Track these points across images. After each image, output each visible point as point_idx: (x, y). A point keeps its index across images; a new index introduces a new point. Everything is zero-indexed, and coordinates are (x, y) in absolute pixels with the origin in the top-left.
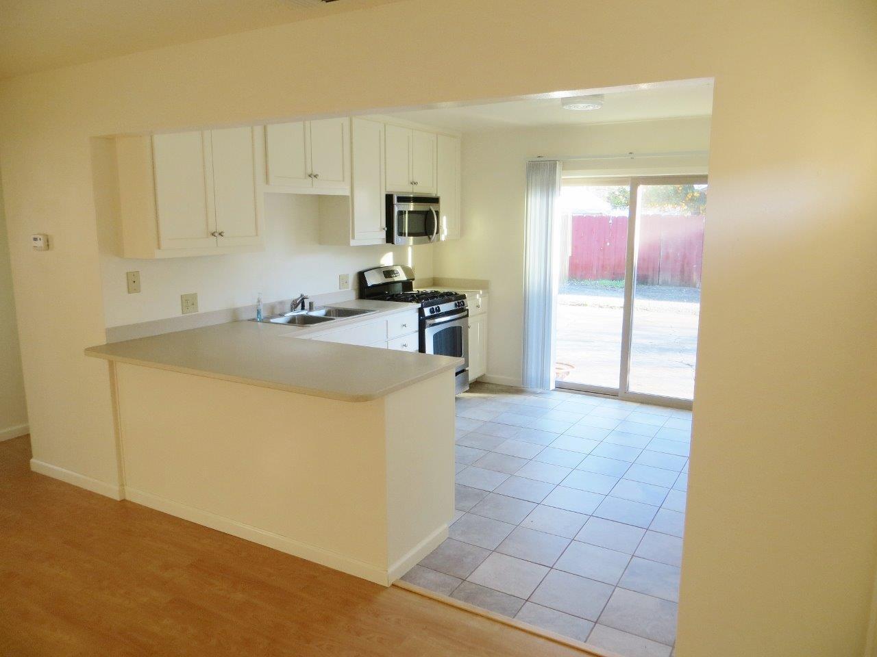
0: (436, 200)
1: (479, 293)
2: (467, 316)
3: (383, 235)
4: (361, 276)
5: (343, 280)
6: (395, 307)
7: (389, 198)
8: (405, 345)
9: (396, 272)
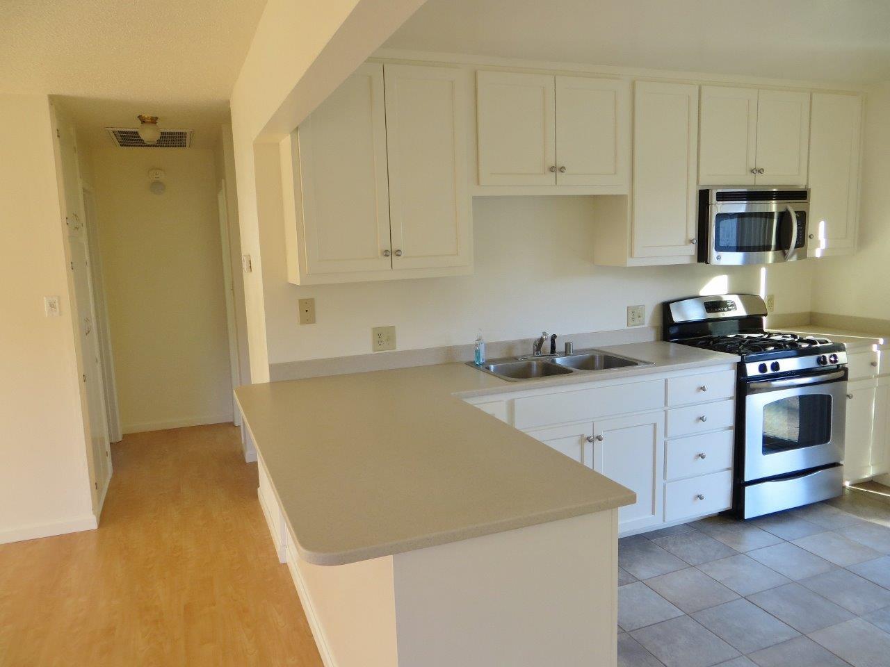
0: (802, 195)
1: (877, 342)
2: (845, 378)
3: (692, 250)
4: (665, 308)
5: (634, 314)
6: (703, 357)
7: (704, 196)
8: (702, 419)
9: (729, 304)
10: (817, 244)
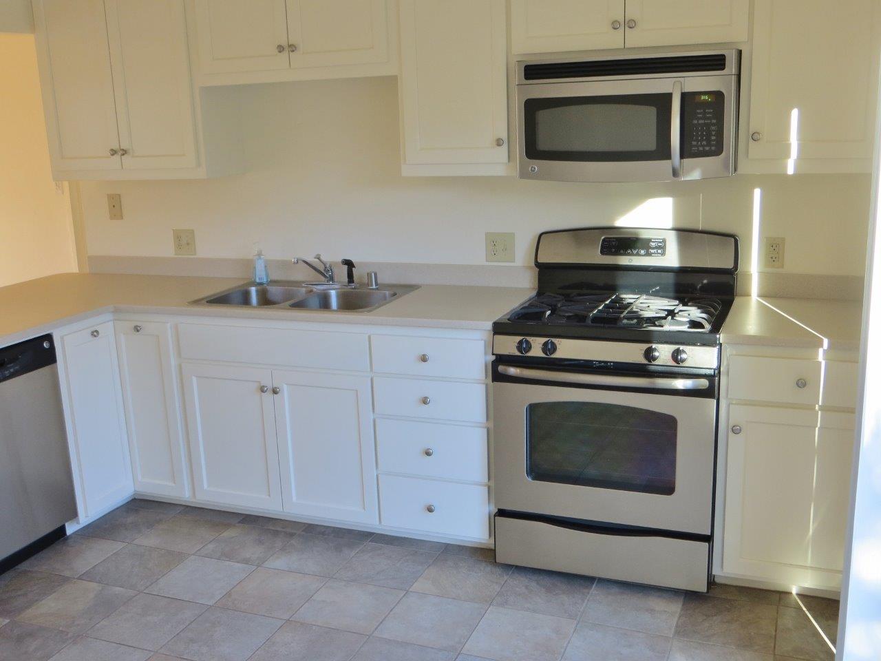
0: (715, 62)
5: (498, 244)
8: (425, 401)
9: (653, 244)
10: (786, 153)
